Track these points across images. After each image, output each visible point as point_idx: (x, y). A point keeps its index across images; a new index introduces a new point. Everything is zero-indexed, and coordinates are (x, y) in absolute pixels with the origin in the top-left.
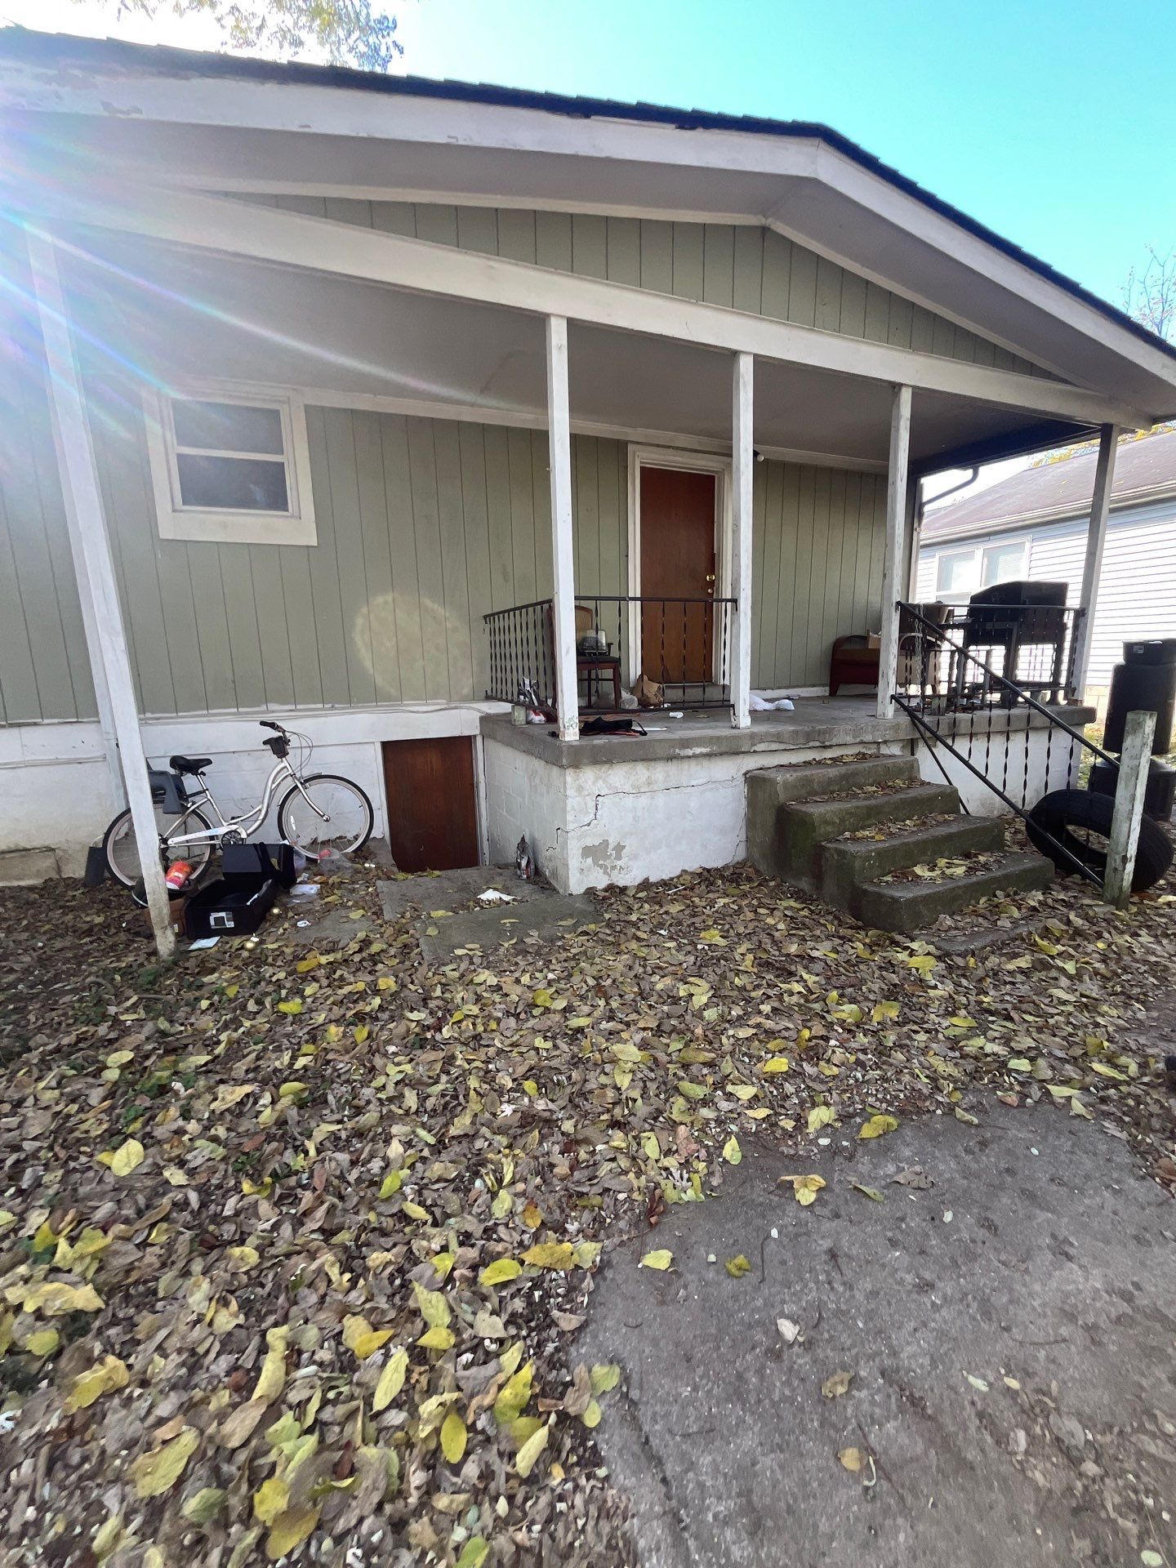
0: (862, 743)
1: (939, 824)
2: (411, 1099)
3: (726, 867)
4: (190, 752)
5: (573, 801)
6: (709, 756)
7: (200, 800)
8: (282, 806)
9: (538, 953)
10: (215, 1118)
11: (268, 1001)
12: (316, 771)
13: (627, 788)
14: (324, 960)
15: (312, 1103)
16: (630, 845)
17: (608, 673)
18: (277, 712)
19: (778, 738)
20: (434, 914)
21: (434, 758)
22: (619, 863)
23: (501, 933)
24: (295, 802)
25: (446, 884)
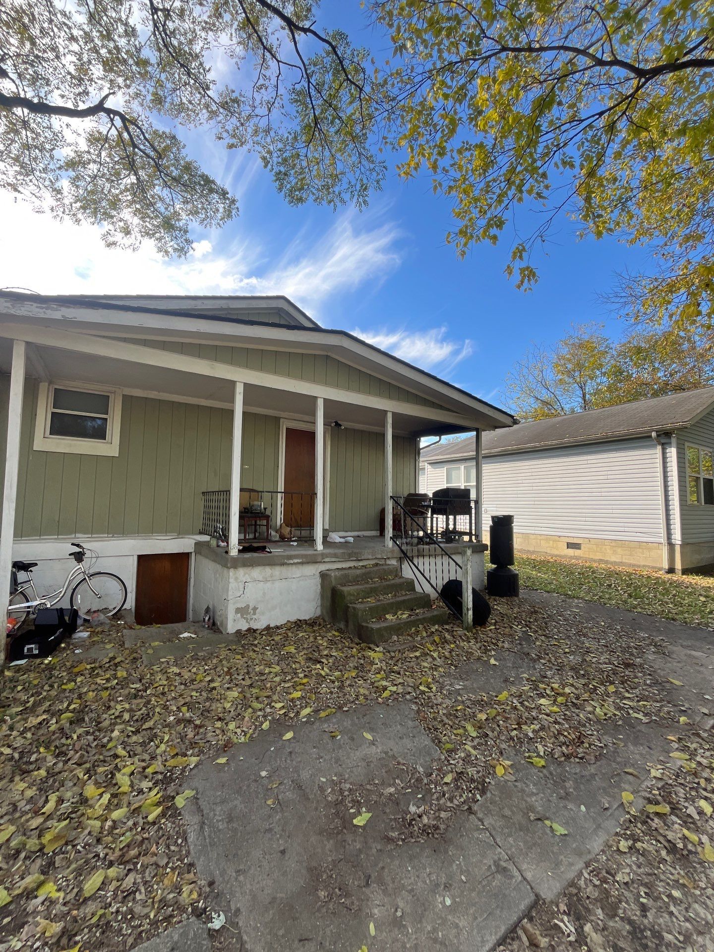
0: (376, 558)
1: (403, 595)
2: (126, 716)
3: (310, 619)
4: (26, 559)
5: (233, 584)
6: (302, 563)
7: (25, 586)
8: (74, 590)
9: (203, 659)
10: (26, 730)
11: (56, 686)
12: (97, 570)
13: (261, 579)
14: (88, 667)
15: (77, 721)
16: (261, 607)
17: (265, 522)
18: (81, 538)
19: (335, 556)
20: (153, 644)
21: (167, 565)
22: (254, 617)
23: (187, 651)
24: (83, 586)
25: (162, 630)
